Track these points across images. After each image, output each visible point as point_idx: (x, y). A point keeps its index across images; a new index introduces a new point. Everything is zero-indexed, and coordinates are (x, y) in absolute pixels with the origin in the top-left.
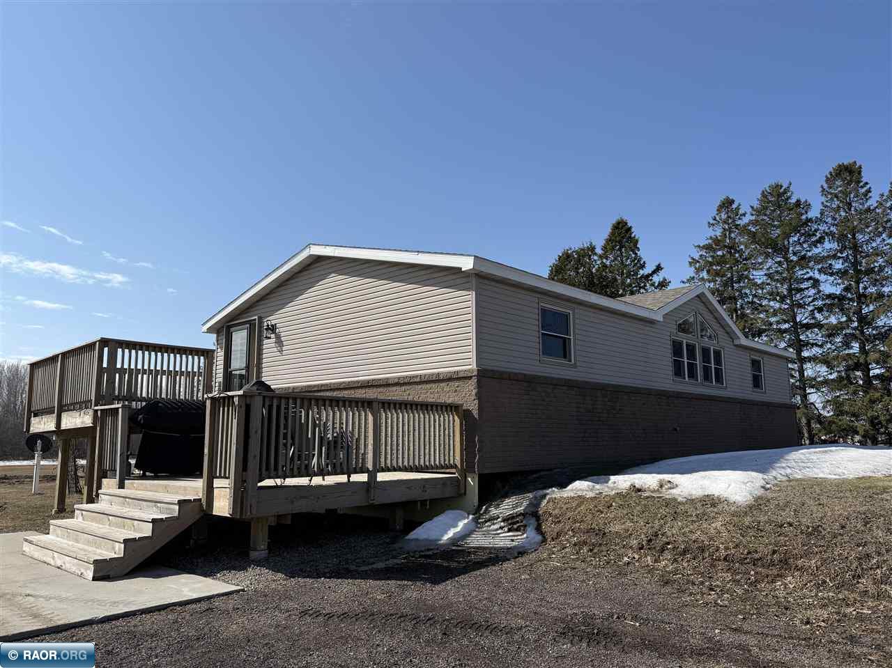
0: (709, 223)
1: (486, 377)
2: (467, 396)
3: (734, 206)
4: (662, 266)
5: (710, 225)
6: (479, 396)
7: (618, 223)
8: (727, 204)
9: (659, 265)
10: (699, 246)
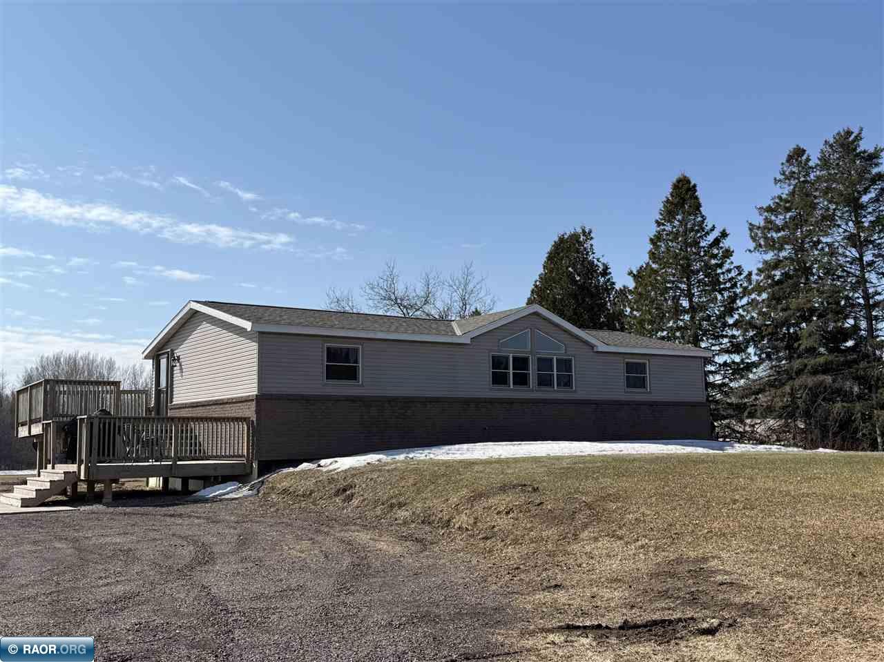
0: (775, 179)
1: (262, 399)
2: (250, 411)
3: (804, 158)
4: (728, 232)
5: (776, 181)
6: (258, 412)
7: (679, 181)
8: (799, 152)
9: (724, 230)
10: (762, 208)
